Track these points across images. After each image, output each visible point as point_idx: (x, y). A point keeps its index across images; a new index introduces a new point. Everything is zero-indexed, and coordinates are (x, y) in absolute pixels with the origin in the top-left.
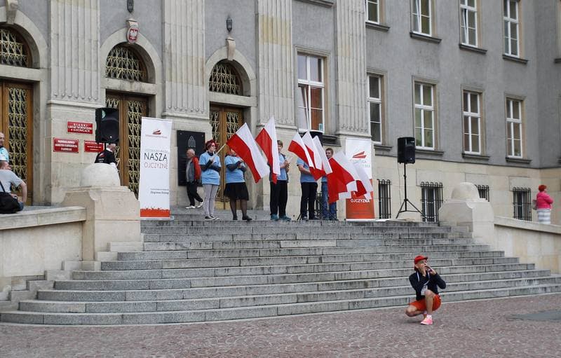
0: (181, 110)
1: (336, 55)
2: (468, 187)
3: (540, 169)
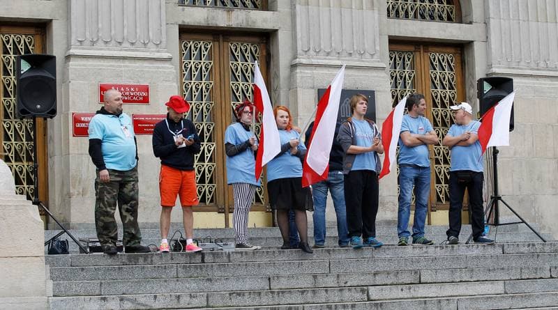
0: (328, 54)
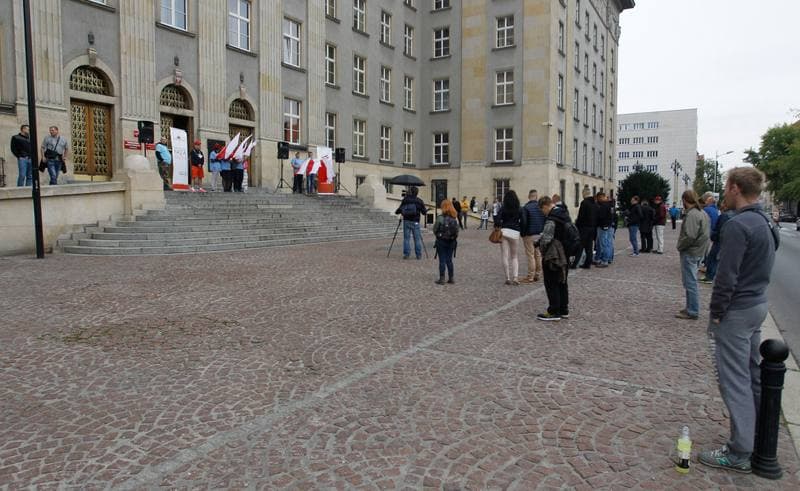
1: (308, 101)
3: (422, 169)
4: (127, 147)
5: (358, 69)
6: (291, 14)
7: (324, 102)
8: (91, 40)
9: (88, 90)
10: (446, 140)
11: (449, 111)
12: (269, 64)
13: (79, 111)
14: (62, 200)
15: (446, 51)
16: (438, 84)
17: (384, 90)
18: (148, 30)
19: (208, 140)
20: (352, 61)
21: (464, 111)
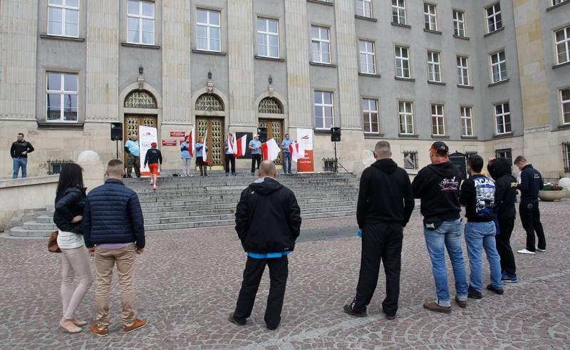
1: (339, 90)
2: (366, 153)
3: (484, 141)
4: (164, 144)
5: (401, 58)
6: (318, 22)
7: (357, 90)
8: (141, 71)
9: (140, 106)
10: (507, 109)
11: (507, 81)
12: (297, 65)
13: (133, 122)
14: (16, 190)
15: (499, 25)
16: (494, 58)
17: (434, 73)
18: (185, 56)
19: (236, 133)
20: (393, 51)
21: (522, 78)
